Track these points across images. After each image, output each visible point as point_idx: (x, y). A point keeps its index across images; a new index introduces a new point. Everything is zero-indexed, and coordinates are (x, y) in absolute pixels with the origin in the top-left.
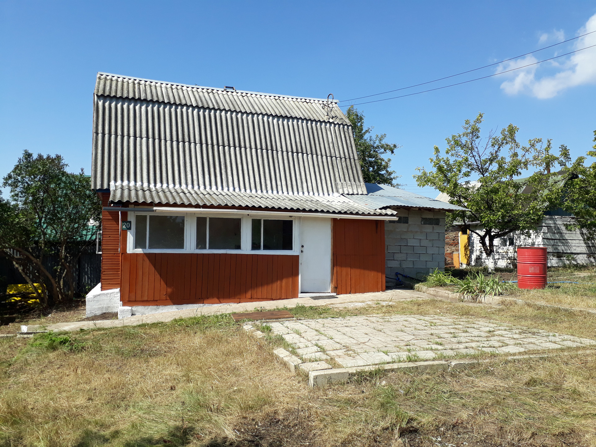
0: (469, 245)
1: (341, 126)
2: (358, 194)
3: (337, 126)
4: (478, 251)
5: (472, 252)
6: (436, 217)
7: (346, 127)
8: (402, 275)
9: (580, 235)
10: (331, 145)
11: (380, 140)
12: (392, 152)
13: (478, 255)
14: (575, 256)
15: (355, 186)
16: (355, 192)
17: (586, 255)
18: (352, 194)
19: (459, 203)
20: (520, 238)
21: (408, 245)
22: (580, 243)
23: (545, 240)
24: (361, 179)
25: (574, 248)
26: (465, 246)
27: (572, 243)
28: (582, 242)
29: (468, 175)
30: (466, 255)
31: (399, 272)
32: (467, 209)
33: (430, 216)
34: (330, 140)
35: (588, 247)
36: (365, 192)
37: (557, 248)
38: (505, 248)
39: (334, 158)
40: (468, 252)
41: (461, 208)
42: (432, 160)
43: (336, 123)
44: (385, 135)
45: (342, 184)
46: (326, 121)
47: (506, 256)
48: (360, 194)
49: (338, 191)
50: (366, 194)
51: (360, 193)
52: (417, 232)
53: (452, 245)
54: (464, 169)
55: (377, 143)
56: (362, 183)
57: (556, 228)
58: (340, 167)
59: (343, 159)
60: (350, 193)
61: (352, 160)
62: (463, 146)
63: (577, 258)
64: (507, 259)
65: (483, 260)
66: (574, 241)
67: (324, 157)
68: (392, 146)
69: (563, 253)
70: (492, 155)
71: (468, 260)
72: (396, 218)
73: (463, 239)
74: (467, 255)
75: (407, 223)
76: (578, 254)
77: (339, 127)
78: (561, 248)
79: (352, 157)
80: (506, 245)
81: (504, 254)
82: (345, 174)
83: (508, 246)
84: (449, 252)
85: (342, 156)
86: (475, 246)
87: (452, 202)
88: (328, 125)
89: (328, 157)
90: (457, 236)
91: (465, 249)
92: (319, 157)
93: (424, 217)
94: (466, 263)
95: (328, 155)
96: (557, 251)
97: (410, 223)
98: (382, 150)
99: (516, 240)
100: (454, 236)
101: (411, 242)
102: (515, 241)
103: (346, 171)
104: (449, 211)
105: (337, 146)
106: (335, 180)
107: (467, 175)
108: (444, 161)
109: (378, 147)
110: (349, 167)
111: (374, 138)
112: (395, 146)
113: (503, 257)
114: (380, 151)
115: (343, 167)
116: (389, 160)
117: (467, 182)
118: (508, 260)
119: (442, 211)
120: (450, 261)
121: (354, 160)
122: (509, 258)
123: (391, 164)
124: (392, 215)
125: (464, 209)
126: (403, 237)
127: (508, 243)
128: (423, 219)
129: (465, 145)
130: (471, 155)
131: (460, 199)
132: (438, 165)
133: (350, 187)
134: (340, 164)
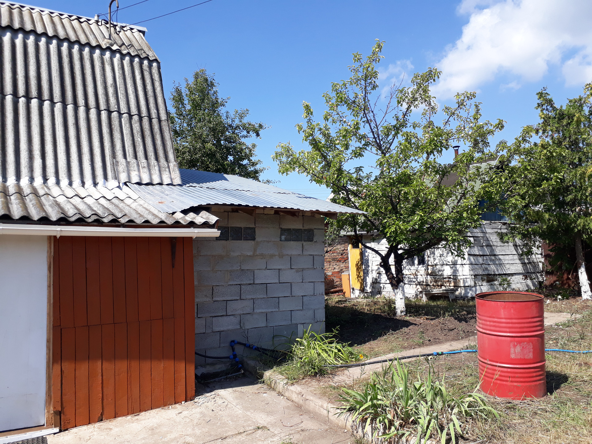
0: (362, 264)
1: (137, 60)
2: (161, 184)
3: (127, 58)
4: (374, 272)
5: (366, 273)
6: (307, 227)
7: (146, 62)
8: (245, 345)
9: (513, 248)
10: (111, 90)
11: (241, 117)
12: (258, 135)
13: (375, 277)
14: (509, 278)
15: (157, 168)
16: (156, 180)
17: (521, 276)
18: (147, 184)
19: (347, 202)
20: (434, 254)
21: (256, 282)
22: (514, 260)
23: (472, 258)
24: (171, 156)
25: (507, 266)
26: (357, 265)
27: (505, 260)
28: (516, 257)
29: (361, 155)
30: (358, 276)
31: (238, 339)
32: (360, 212)
33: (296, 225)
34: (110, 81)
35: (524, 264)
36: (178, 181)
37: (487, 269)
38: (412, 268)
39: (115, 115)
40: (362, 273)
41: (350, 210)
42: (300, 128)
43: (125, 52)
44: (247, 110)
45: (128, 163)
46: (104, 47)
47: (414, 280)
48: (165, 183)
49: (116, 178)
50: (179, 185)
51: (166, 181)
52: (272, 256)
53: (340, 261)
54: (354, 144)
55: (237, 122)
56: (173, 164)
57: (485, 238)
58: (126, 131)
59: (136, 118)
60: (144, 182)
61: (155, 121)
62: (351, 104)
63: (511, 282)
64: (416, 285)
65: (381, 285)
66: (507, 257)
67: (93, 113)
68: (257, 126)
69: (495, 275)
70: (397, 120)
71: (362, 284)
72: (215, 233)
73: (354, 254)
74: (360, 277)
75: (254, 239)
76: (512, 275)
77: (132, 62)
78: (493, 268)
79: (154, 115)
80: (413, 264)
81: (412, 277)
82: (137, 144)
83: (416, 266)
84: (336, 270)
85: (134, 110)
86: (370, 264)
87: (334, 201)
88: (108, 54)
89: (103, 112)
90: (346, 249)
91: (358, 269)
92: (82, 110)
93: (285, 226)
94: (359, 288)
95: (103, 106)
96: (486, 273)
97: (258, 239)
98: (245, 133)
99: (429, 257)
100: (343, 249)
101: (263, 277)
102: (426, 259)
103: (138, 139)
104: (330, 215)
105: (123, 92)
106: (114, 155)
107: (358, 154)
108: (320, 129)
109: (238, 127)
110: (147, 133)
111: (232, 114)
112: (261, 126)
113: (411, 281)
114: (242, 133)
115: (135, 131)
116: (254, 146)
117: (359, 169)
118: (418, 286)
119: (317, 216)
120: (338, 283)
121: (160, 121)
122: (419, 284)
123: (256, 151)
124: (206, 225)
125: (355, 211)
126: (244, 267)
127: (416, 262)
128: (283, 231)
129: (354, 102)
130: (365, 119)
131: (348, 195)
132: (311, 138)
133: (146, 170)
134: (128, 125)
